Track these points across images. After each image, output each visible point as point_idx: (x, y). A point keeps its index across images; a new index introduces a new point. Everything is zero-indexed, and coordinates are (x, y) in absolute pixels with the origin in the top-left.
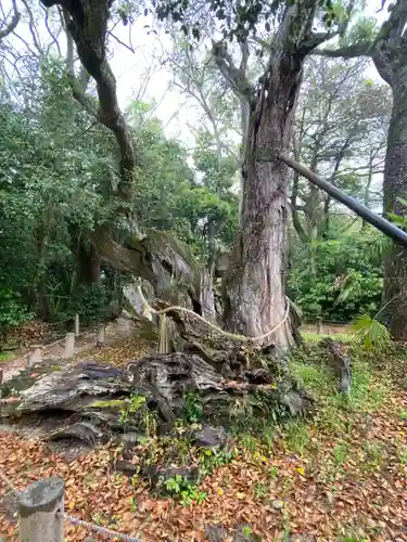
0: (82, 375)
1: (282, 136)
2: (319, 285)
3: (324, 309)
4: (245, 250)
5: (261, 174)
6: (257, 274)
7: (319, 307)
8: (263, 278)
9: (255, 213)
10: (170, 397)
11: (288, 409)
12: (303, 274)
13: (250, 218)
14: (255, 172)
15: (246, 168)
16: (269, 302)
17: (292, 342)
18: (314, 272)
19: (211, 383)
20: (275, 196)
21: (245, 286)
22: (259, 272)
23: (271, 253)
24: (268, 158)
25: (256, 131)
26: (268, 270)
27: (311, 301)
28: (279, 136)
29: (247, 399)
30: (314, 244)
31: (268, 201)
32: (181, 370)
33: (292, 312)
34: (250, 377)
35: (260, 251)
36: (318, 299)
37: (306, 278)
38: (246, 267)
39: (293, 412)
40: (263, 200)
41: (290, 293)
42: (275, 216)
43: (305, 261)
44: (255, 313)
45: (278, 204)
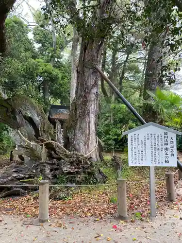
0: (14, 170)
1: (98, 57)
2: (114, 130)
3: (116, 144)
4: (78, 112)
5: (87, 74)
6: (84, 125)
7: (113, 143)
8: (86, 127)
9: (83, 93)
10: (51, 178)
11: (97, 180)
12: (106, 122)
13: (81, 96)
14: (83, 72)
15: (79, 69)
16: (89, 139)
17: (99, 159)
18: (112, 122)
19: (69, 170)
20: (93, 86)
21: (77, 131)
22: (85, 124)
23: (91, 115)
24: (91, 67)
25: (85, 52)
26: (89, 123)
27: (109, 139)
28: (96, 57)
29: (82, 175)
30: (112, 105)
31: (90, 89)
32: (55, 167)
33: (99, 144)
34: (83, 167)
35: (85, 114)
36: (113, 138)
37: (107, 125)
38: (78, 121)
39: (99, 180)
40: (87, 88)
41: (99, 134)
42: (93, 97)
43: (107, 115)
44: (82, 145)
45: (94, 90)
